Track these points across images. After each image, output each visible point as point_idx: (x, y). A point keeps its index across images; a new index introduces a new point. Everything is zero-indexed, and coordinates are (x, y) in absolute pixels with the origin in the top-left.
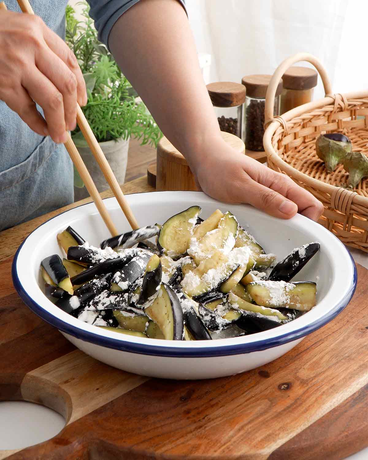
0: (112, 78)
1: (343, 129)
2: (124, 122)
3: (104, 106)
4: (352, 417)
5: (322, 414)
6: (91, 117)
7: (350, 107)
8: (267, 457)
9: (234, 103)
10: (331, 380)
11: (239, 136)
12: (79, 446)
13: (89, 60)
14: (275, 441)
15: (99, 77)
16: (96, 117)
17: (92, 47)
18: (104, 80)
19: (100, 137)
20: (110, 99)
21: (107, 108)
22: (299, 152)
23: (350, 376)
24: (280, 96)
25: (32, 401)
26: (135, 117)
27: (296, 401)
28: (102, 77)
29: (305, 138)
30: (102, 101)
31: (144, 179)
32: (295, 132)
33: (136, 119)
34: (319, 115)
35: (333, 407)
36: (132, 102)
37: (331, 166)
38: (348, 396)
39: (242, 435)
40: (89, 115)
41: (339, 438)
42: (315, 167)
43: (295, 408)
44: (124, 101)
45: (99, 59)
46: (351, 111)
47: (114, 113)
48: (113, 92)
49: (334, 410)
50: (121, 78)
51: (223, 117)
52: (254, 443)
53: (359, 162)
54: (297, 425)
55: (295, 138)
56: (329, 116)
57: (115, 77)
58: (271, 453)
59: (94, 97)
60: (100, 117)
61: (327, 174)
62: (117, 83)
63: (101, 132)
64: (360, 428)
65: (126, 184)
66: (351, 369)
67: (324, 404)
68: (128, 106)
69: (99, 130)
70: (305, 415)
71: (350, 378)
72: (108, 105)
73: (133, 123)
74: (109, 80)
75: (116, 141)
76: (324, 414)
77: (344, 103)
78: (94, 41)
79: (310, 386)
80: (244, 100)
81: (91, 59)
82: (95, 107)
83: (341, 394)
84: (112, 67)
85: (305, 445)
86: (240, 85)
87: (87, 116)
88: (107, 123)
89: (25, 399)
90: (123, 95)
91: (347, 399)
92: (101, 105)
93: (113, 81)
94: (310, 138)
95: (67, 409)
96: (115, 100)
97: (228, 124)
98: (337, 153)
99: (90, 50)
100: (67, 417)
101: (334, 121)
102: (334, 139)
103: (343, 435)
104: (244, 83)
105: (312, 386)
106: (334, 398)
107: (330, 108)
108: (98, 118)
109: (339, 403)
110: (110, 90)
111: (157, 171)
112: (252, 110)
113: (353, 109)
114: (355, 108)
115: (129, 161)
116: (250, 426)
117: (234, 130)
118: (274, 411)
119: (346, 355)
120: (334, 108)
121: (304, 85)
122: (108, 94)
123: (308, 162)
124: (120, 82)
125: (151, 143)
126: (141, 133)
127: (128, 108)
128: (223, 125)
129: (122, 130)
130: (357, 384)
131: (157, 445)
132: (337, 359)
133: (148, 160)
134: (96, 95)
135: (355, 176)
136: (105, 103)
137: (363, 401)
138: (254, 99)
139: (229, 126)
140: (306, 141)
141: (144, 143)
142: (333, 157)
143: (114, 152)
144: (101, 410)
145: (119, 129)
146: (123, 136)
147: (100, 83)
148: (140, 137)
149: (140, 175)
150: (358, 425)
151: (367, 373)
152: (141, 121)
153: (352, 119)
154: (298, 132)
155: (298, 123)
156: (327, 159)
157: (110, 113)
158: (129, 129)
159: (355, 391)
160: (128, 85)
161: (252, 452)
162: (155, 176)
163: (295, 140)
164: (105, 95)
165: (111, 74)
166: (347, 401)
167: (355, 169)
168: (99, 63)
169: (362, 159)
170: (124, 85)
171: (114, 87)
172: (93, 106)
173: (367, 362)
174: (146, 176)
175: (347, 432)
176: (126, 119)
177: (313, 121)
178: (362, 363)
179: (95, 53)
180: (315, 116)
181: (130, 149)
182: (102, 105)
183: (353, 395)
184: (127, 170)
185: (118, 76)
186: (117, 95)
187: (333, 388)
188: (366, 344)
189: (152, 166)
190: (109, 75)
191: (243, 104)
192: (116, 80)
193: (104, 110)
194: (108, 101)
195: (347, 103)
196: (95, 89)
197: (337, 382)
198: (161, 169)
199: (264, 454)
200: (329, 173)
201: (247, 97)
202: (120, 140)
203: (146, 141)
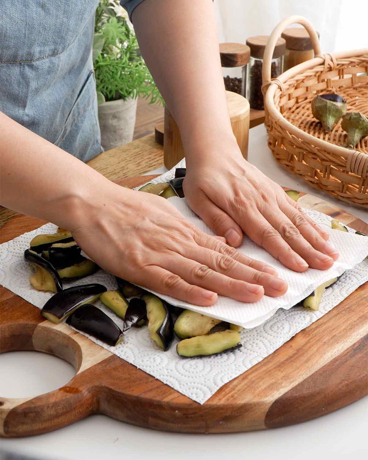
0: (120, 39)
1: (332, 87)
2: (133, 82)
3: (113, 66)
4: (352, 366)
5: (323, 364)
6: (101, 77)
7: (339, 66)
8: (270, 405)
9: (239, 63)
10: (332, 331)
11: (243, 94)
12: (89, 395)
13: (98, 22)
14: (277, 390)
15: (108, 38)
16: (105, 76)
17: (102, 9)
18: (113, 41)
19: (109, 96)
20: (119, 60)
21: (116, 68)
22: (293, 112)
23: (350, 327)
24: (283, 57)
25: (44, 351)
26: (143, 77)
27: (298, 350)
28: (110, 39)
29: (297, 98)
30: (111, 62)
31: (151, 137)
32: (289, 93)
33: (144, 79)
34: (311, 76)
35: (334, 357)
36: (139, 62)
37: (328, 126)
38: (349, 347)
39: (246, 384)
40: (99, 75)
41: (340, 386)
42: (312, 127)
43: (297, 358)
44: (133, 62)
45: (108, 21)
46: (339, 71)
47: (123, 73)
48: (122, 53)
49: (335, 360)
50: (129, 39)
51: (228, 77)
52: (257, 392)
53: (359, 122)
54: (298, 375)
55: (289, 99)
56: (319, 76)
57: (123, 38)
58: (274, 401)
59: (103, 57)
60: (110, 77)
61: (325, 134)
62: (126, 44)
63: (111, 92)
64: (359, 377)
65: (134, 142)
66: (351, 321)
67: (324, 354)
68: (137, 66)
69: (109, 89)
70: (307, 365)
71: (351, 329)
72: (117, 66)
73: (141, 82)
74: (117, 41)
75: (124, 100)
76: (325, 364)
77: (333, 63)
78: (103, 3)
79: (311, 336)
80: (248, 60)
81: (100, 21)
82: (105, 68)
83: (342, 344)
84: (120, 28)
85: (306, 394)
86: (244, 45)
87: (97, 76)
88: (116, 83)
89: (36, 349)
90: (131, 56)
91: (347, 349)
92: (110, 65)
93: (121, 42)
94: (302, 98)
95: (77, 359)
96: (124, 61)
97: (233, 83)
98: (334, 113)
99: (100, 12)
100: (77, 366)
101: (323, 81)
102: (330, 100)
103: (343, 384)
104: (248, 44)
105: (314, 337)
106: (335, 348)
107: (320, 68)
108: (108, 77)
109: (340, 353)
110: (118, 51)
111: (165, 129)
112: (256, 70)
113: (341, 68)
114: (343, 67)
115: (137, 120)
116: (253, 375)
117: (239, 89)
118: (277, 360)
119: (347, 307)
120: (324, 68)
121: (306, 45)
122: (117, 55)
123: (305, 122)
124: (128, 44)
125: (158, 102)
126: (149, 93)
127: (137, 68)
128: (228, 84)
129: (130, 90)
130: (357, 335)
131: (163, 394)
132: (338, 311)
133: (155, 119)
134: (105, 55)
135: (354, 136)
136: (114, 63)
137: (362, 351)
138: (258, 60)
139: (234, 86)
140: (299, 101)
141: (152, 102)
142: (330, 117)
143: (122, 111)
144: (110, 359)
145: (128, 88)
146: (132, 95)
147: (109, 44)
148: (149, 96)
149: (148, 133)
150: (358, 374)
151: (366, 325)
152: (149, 81)
153: (340, 78)
154: (292, 93)
155: (293, 84)
156: (324, 119)
157: (119, 74)
158: (138, 88)
159: (355, 342)
160: (136, 46)
161: (256, 400)
162: (163, 134)
163: (290, 101)
164: (114, 55)
165: (120, 35)
166: (347, 351)
167: (354, 129)
168: (107, 24)
169: (362, 119)
170: (132, 45)
171: (123, 47)
172: (102, 66)
173: (367, 313)
174: (154, 133)
175: (347, 381)
176: (134, 79)
177: (305, 81)
178: (361, 314)
179: (105, 15)
180: (307, 77)
181: (138, 107)
182: (112, 66)
183: (353, 345)
184: (135, 128)
185: (126, 37)
186: (126, 56)
187: (333, 338)
188: (365, 296)
189: (159, 124)
190: (117, 37)
191: (248, 65)
192: (124, 41)
193: (113, 70)
194: (117, 62)
195: (336, 62)
196: (103, 50)
197: (337, 333)
198: (168, 127)
199: (267, 402)
200: (327, 133)
201: (251, 58)
202: (129, 99)
203: (154, 100)
